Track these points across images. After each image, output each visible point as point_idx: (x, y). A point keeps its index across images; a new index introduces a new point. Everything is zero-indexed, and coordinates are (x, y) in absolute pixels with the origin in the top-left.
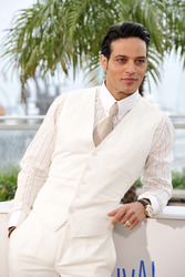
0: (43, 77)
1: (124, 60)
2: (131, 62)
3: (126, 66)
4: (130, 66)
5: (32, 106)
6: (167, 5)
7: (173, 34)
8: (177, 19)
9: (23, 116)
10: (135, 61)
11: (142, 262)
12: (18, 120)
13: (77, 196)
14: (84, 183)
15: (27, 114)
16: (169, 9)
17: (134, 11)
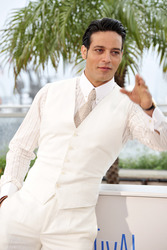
0: (36, 71)
1: (101, 50)
2: (107, 52)
3: (103, 55)
4: (106, 56)
5: (26, 96)
6: (146, 6)
7: (152, 33)
8: (154, 19)
9: (18, 105)
10: (111, 52)
11: (124, 236)
12: (13, 108)
13: (63, 173)
14: (68, 161)
15: (21, 103)
16: (147, 9)
17: (117, 12)
